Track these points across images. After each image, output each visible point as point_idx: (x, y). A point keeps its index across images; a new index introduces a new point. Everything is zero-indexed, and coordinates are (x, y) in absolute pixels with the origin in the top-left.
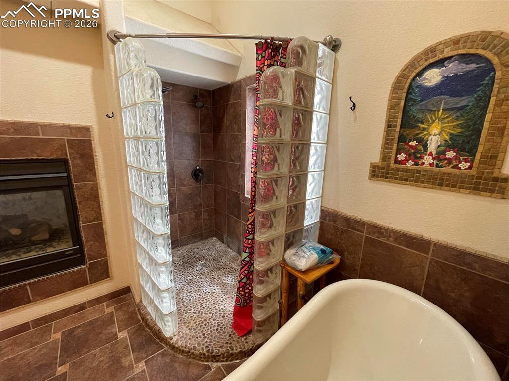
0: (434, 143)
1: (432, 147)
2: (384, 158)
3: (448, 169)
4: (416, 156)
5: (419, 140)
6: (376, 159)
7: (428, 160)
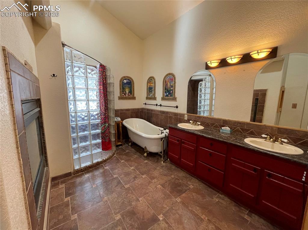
0: (127, 92)
1: (127, 93)
2: (121, 95)
3: (130, 96)
4: (125, 94)
5: (125, 92)
6: (119, 95)
7: (127, 95)
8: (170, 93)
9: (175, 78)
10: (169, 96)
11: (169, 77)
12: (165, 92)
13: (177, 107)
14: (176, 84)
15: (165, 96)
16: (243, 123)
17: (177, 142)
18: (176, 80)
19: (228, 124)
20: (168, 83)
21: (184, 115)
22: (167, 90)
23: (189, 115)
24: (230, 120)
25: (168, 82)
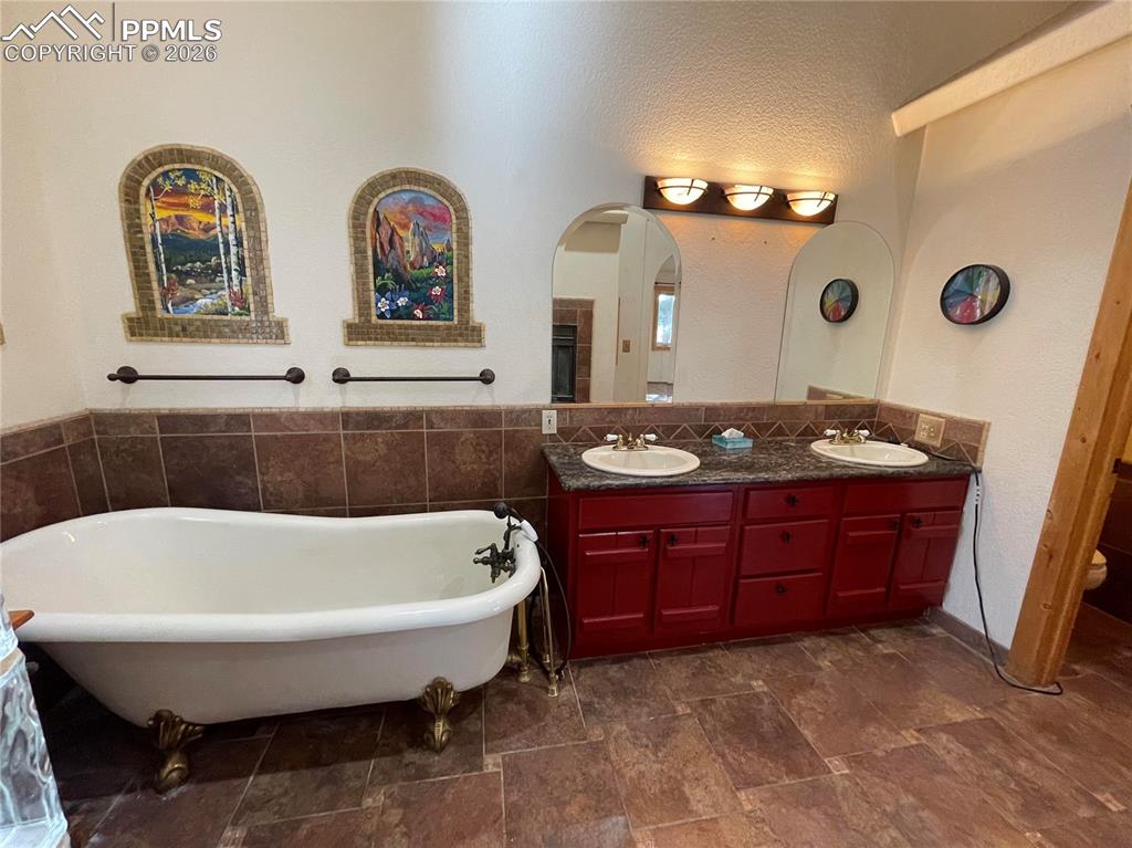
8: (424, 301)
9: (465, 209)
10: (418, 313)
11: (406, 197)
12: (381, 290)
13: (486, 378)
14: (475, 249)
15: (382, 316)
16: (759, 408)
17: (639, 550)
18: (473, 224)
19: (721, 418)
20: (407, 234)
21: (539, 411)
22: (398, 278)
23: (565, 409)
24: (726, 404)
25: (405, 227)
